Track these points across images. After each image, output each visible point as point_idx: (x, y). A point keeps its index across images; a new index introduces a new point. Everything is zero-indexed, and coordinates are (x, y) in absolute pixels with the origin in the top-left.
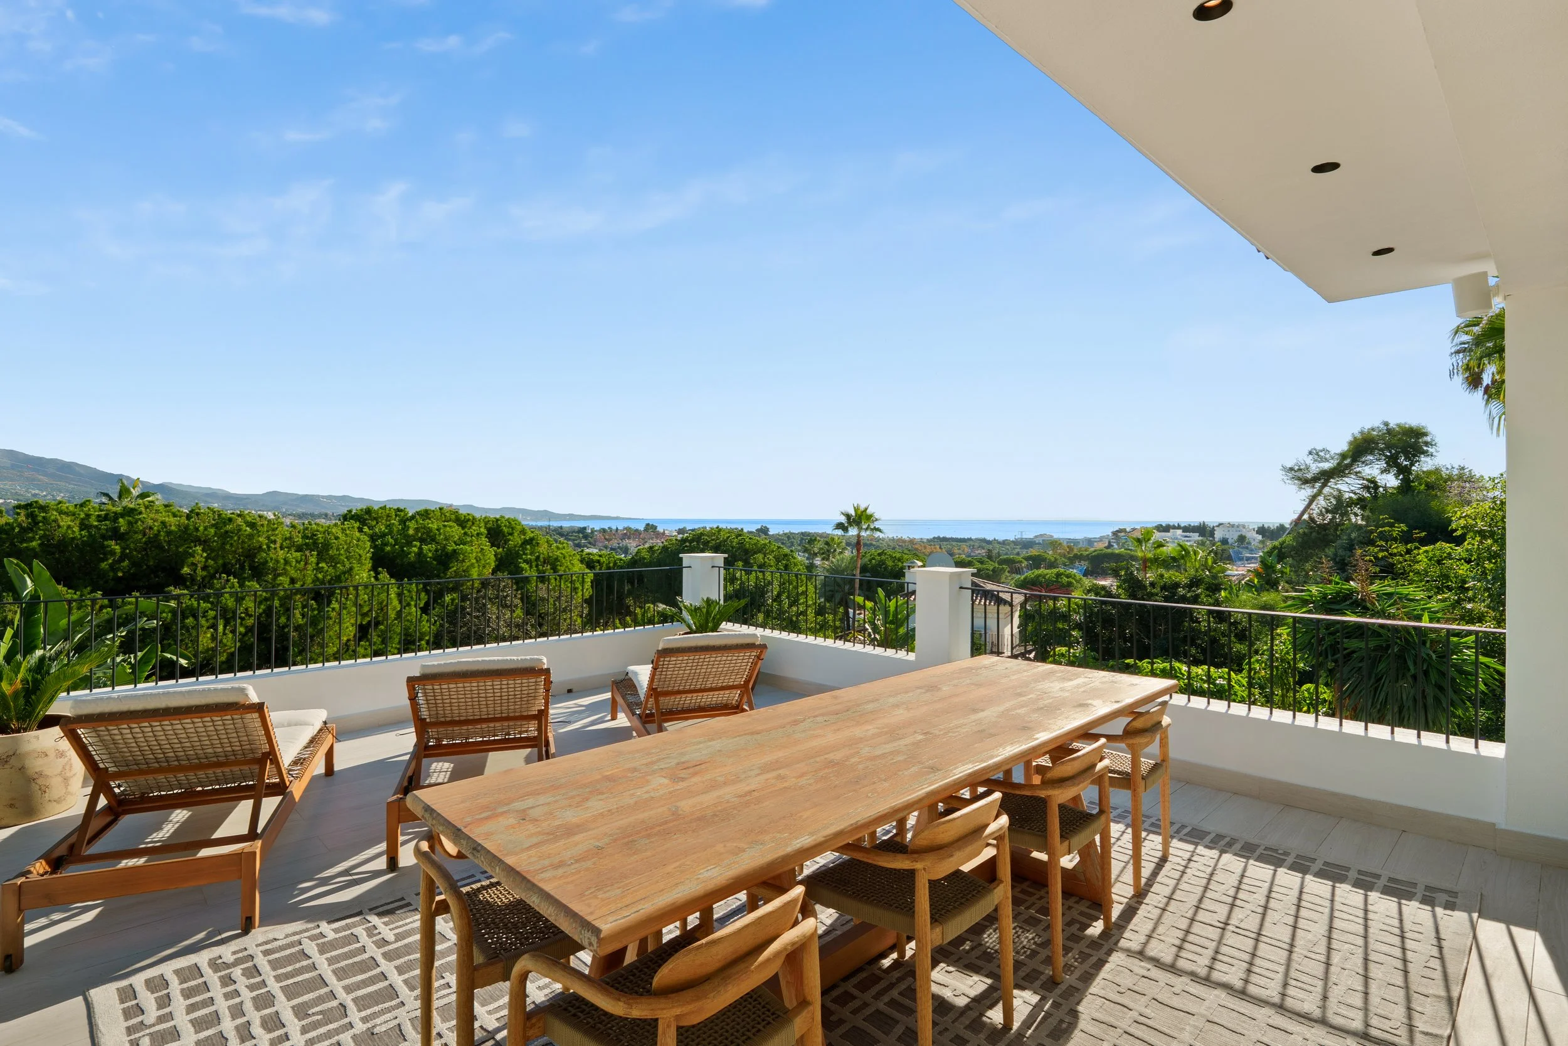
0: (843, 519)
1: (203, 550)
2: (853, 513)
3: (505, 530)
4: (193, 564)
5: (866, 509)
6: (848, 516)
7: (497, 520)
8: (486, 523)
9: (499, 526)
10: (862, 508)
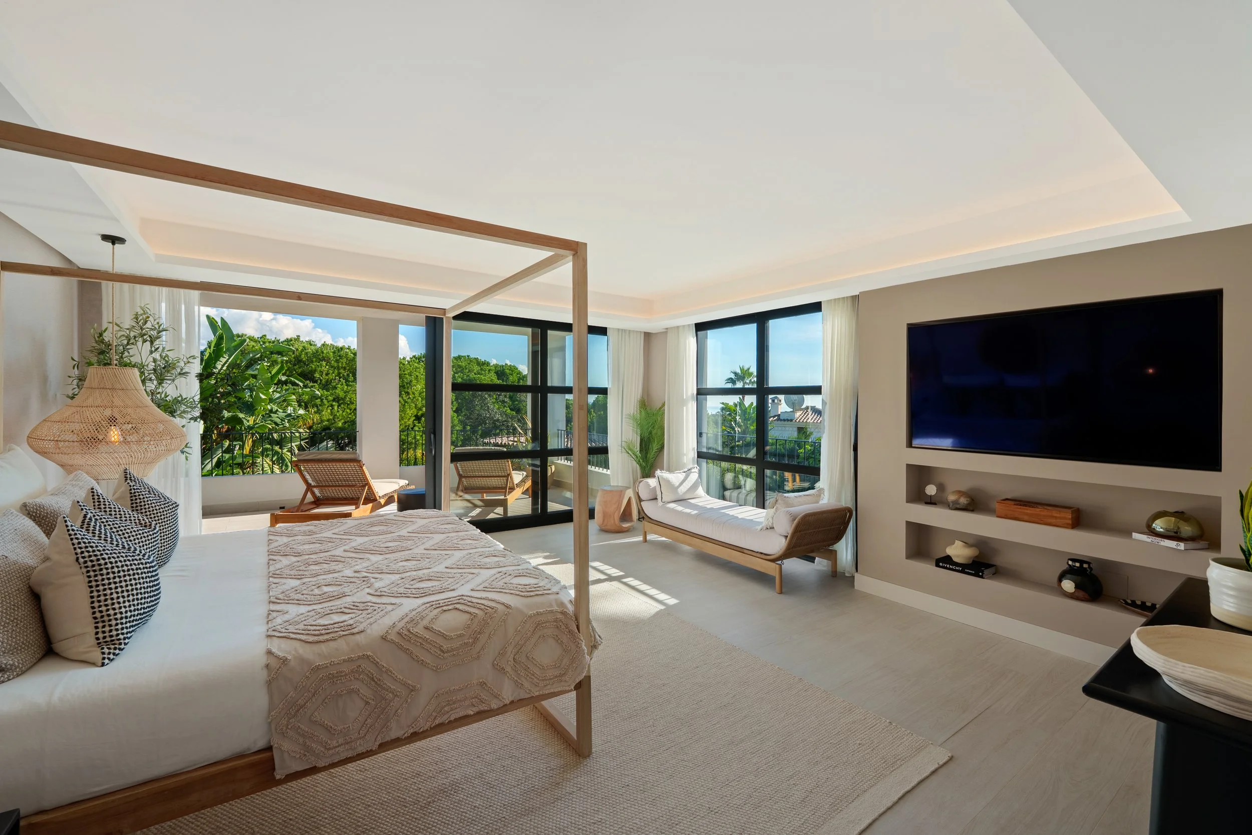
0: (733, 376)
1: (326, 365)
2: (740, 372)
3: (507, 371)
4: (321, 371)
5: (749, 369)
6: (736, 374)
7: (503, 366)
8: (495, 367)
9: (503, 370)
10: (746, 368)
